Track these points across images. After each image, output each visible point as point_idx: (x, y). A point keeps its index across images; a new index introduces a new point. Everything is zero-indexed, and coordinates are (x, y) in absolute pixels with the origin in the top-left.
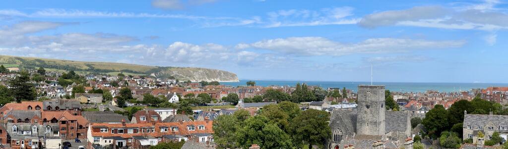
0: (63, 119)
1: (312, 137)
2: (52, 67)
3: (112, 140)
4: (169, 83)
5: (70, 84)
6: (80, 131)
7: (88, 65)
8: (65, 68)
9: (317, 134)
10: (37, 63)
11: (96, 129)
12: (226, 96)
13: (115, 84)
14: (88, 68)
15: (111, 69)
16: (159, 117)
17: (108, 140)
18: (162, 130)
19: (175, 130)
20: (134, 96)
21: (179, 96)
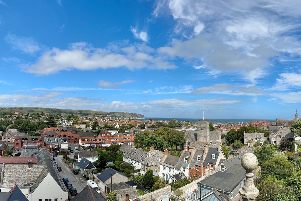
0: (69, 135)
1: (177, 143)
2: (64, 112)
3: (90, 144)
4: (115, 119)
5: (72, 120)
6: (76, 140)
8: (69, 113)
9: (179, 142)
10: (57, 111)
11: (83, 140)
12: (140, 125)
13: (91, 120)
14: (79, 113)
15: (89, 113)
16: (110, 134)
17: (88, 144)
18: (112, 140)
19: (118, 140)
20: (100, 125)
21: (119, 125)
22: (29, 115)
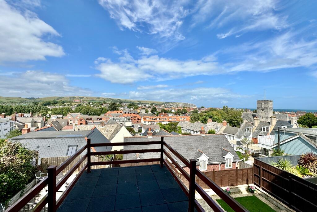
0: (132, 116)
1: (233, 122)
2: (124, 102)
3: (151, 122)
4: (170, 107)
5: (132, 107)
6: (138, 121)
7: (138, 102)
8: (129, 103)
10: (118, 101)
11: (145, 119)
12: (193, 111)
13: (149, 107)
15: (147, 103)
16: (168, 116)
17: (149, 122)
18: (170, 119)
19: (175, 119)
20: (157, 110)
21: (175, 110)
22: (91, 103)
